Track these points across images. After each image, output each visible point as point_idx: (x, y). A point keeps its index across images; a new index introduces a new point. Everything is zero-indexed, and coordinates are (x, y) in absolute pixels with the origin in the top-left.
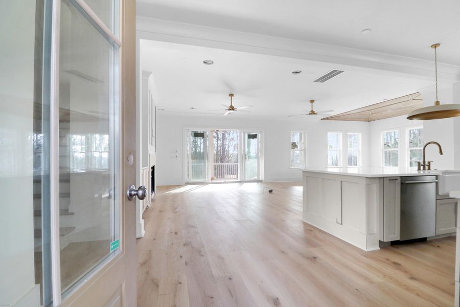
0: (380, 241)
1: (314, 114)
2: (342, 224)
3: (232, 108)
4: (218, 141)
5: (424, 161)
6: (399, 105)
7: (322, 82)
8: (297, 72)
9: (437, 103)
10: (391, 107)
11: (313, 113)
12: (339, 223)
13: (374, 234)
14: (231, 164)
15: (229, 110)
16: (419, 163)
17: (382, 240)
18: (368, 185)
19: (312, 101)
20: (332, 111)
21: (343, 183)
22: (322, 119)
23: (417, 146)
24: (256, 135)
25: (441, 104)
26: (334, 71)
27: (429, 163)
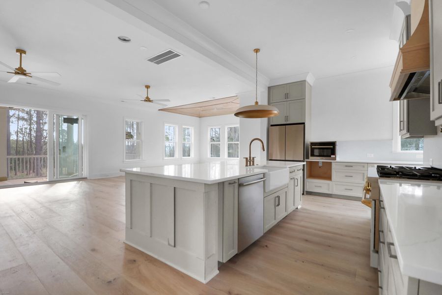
0: (219, 262)
1: (150, 101)
2: (175, 246)
3: (21, 71)
4: (30, 125)
5: (250, 157)
6: (221, 106)
7: (158, 63)
8: (125, 40)
9: (257, 103)
10: (216, 106)
11: (148, 100)
12: (172, 246)
13: (213, 254)
14: (41, 156)
15: (16, 73)
16: (247, 159)
17: (221, 261)
18: (207, 193)
19: (148, 87)
20: (168, 100)
21: (177, 191)
22: (159, 110)
23: (232, 141)
24: (77, 119)
25: (259, 104)
26: (170, 52)
27: (253, 158)
